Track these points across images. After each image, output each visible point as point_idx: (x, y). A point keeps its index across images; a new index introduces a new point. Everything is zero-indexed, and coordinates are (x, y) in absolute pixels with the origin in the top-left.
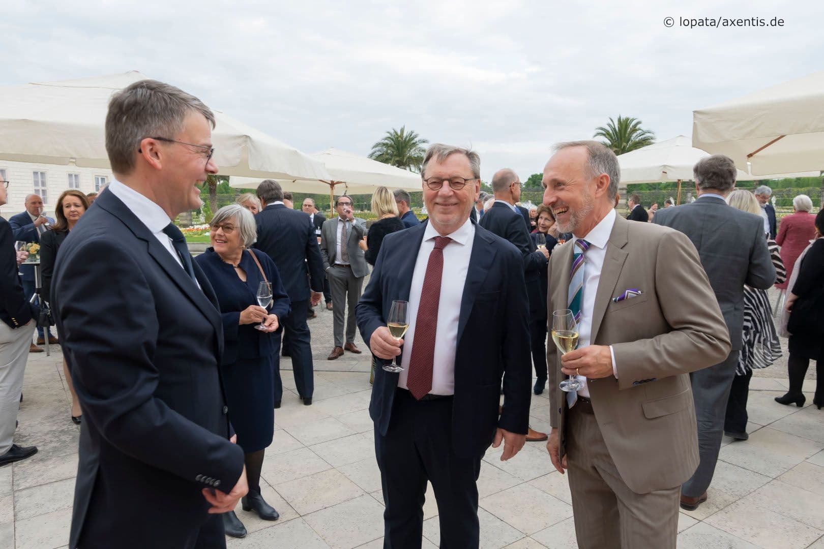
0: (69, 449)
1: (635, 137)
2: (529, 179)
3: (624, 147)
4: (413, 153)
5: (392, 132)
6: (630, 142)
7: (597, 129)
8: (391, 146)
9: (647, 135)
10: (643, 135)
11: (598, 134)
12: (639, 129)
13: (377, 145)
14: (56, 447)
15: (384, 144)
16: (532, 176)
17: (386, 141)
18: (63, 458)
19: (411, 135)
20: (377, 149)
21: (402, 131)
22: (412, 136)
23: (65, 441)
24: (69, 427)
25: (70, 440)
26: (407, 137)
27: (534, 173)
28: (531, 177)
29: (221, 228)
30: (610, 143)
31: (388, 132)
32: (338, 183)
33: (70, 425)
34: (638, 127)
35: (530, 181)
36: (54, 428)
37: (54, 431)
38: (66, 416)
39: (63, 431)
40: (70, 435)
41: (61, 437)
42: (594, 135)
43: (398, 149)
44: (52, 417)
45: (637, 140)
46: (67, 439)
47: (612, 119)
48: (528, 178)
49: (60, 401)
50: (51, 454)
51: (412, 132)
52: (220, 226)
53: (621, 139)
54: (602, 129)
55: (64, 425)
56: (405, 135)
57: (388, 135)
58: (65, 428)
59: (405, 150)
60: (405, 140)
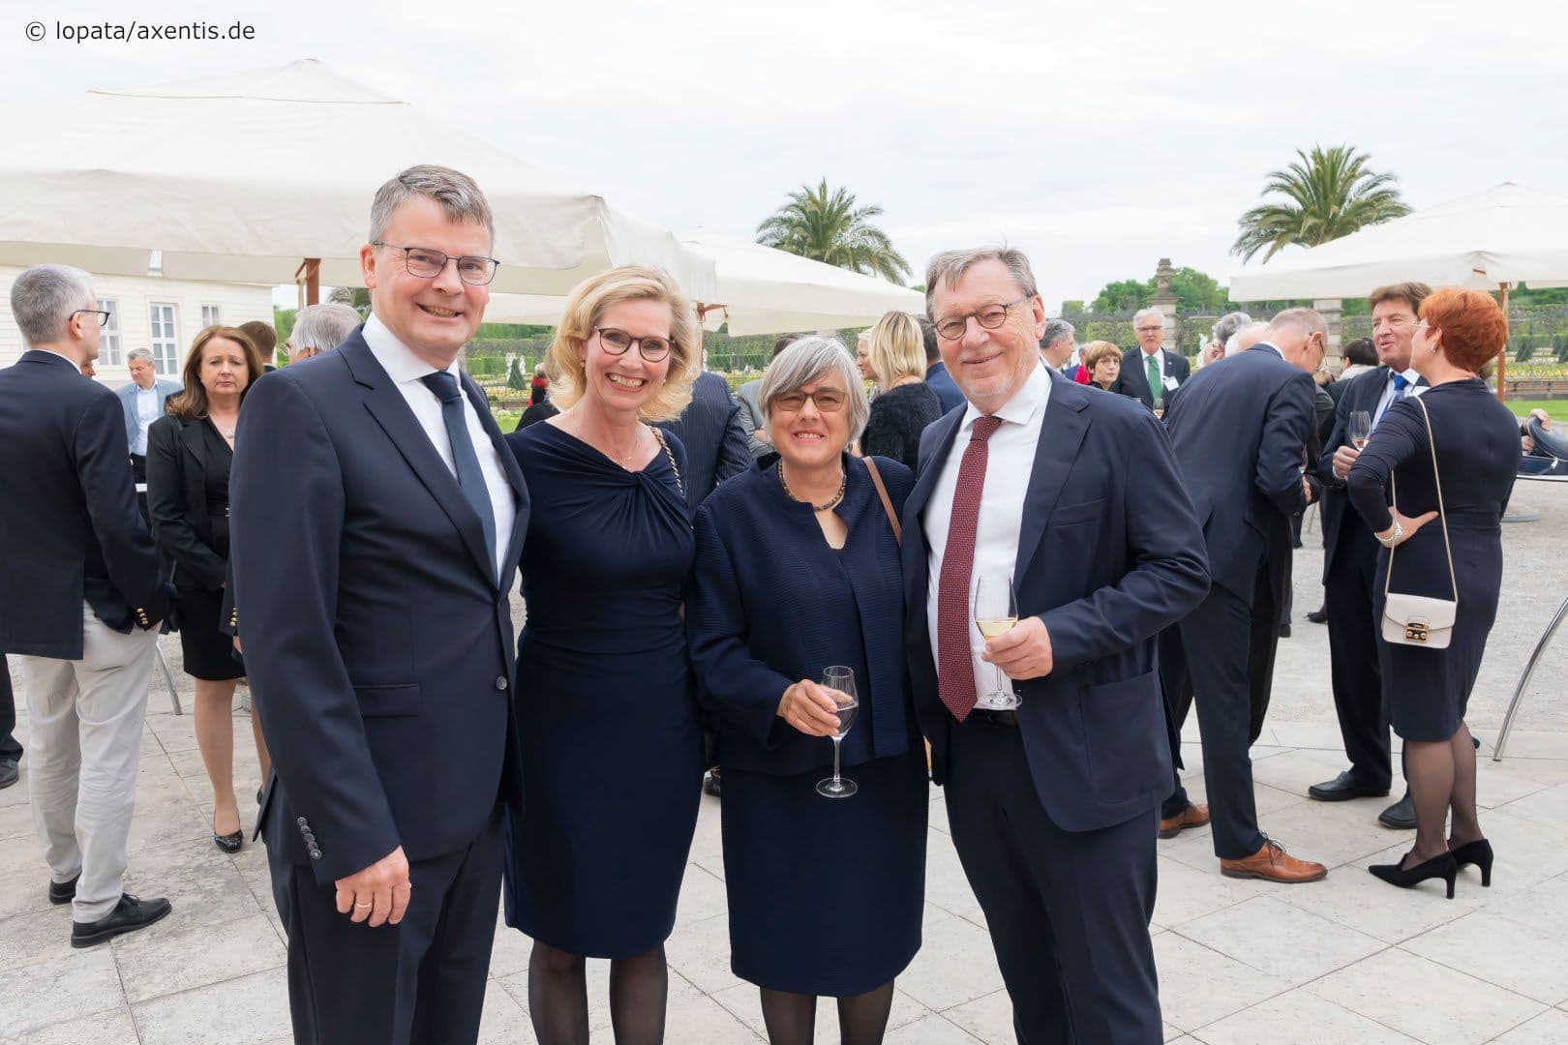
0: (227, 909)
1: (1356, 191)
2: (1102, 294)
3: (1335, 215)
4: (849, 240)
5: (801, 191)
6: (1345, 204)
7: (1269, 176)
8: (800, 224)
9: (1385, 186)
10: (1374, 185)
11: (1273, 187)
12: (1366, 172)
13: (768, 224)
14: (194, 904)
15: (784, 221)
16: (1110, 287)
17: (789, 214)
18: (218, 930)
19: (841, 198)
20: (768, 231)
21: (823, 188)
22: (844, 201)
23: (211, 892)
24: (212, 858)
25: (222, 887)
26: (833, 204)
27: (1113, 281)
28: (1106, 289)
29: (810, 401)
30: (1300, 207)
31: (792, 195)
32: (713, 307)
33: (213, 855)
34: (1363, 166)
35: (1104, 298)
36: (180, 861)
37: (180, 868)
38: (199, 833)
39: (198, 868)
40: (219, 876)
41: (202, 882)
42: (1264, 189)
43: (815, 231)
44: (169, 837)
45: (1363, 198)
46: (216, 887)
47: (1302, 150)
48: (1100, 290)
49: (177, 801)
50: (188, 920)
51: (843, 191)
52: (807, 395)
53: (1325, 198)
54: (1280, 175)
55: (199, 853)
56: (829, 198)
57: (793, 201)
58: (202, 860)
59: (830, 233)
60: (831, 209)
